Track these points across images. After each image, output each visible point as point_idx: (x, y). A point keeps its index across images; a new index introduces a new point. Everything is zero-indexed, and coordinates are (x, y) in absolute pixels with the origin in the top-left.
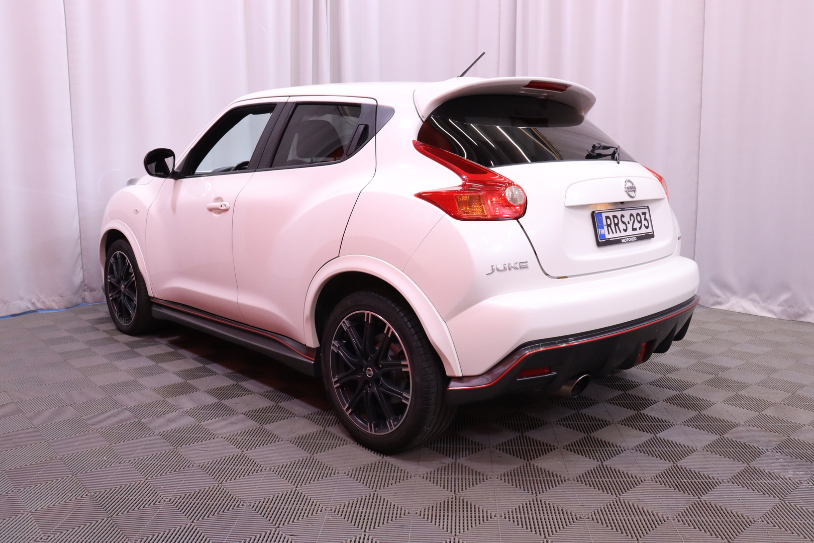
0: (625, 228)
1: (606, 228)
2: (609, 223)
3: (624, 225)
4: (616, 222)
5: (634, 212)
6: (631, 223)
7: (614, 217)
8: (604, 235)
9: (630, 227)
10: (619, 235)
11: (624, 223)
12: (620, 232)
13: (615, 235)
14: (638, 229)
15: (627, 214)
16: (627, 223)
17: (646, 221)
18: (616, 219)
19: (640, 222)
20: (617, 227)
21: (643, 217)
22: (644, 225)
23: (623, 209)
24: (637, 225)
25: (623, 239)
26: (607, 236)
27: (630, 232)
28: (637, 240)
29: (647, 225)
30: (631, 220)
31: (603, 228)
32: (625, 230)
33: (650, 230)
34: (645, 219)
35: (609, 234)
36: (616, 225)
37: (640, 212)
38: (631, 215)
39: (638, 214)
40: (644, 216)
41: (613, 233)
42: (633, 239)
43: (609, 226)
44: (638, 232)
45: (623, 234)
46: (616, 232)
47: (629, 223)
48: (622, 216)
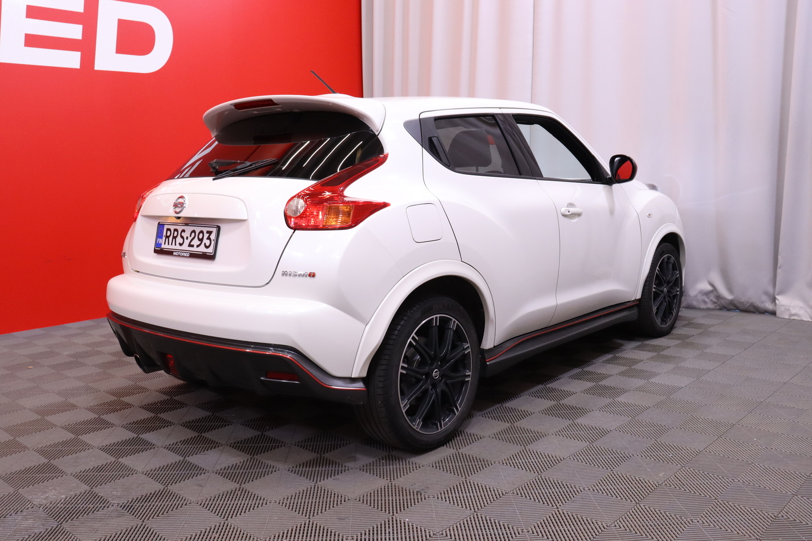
0: (181, 243)
1: (164, 238)
2: (168, 234)
3: (182, 240)
4: (175, 235)
5: (198, 230)
6: (190, 239)
7: (176, 230)
8: (161, 244)
9: (187, 242)
10: (173, 247)
11: (182, 237)
12: (175, 245)
13: (170, 247)
14: (195, 246)
15: (189, 229)
16: (185, 238)
17: (209, 241)
18: (176, 233)
19: (201, 240)
20: (174, 240)
21: (206, 235)
22: (205, 244)
23: (187, 225)
24: (196, 242)
25: (175, 252)
26: (163, 246)
27: (185, 247)
28: (189, 256)
29: (207, 245)
30: (190, 236)
31: (162, 238)
32: (181, 245)
33: (210, 250)
34: (209, 238)
35: (165, 244)
36: (175, 238)
37: (205, 230)
38: (194, 231)
39: (202, 232)
40: (208, 234)
41: (169, 244)
42: (185, 255)
43: (167, 237)
44: (195, 249)
45: (178, 247)
46: (172, 244)
47: (187, 238)
48: (183, 231)
